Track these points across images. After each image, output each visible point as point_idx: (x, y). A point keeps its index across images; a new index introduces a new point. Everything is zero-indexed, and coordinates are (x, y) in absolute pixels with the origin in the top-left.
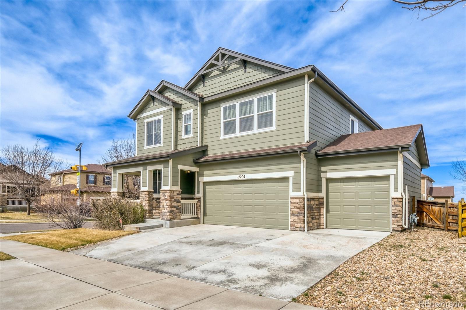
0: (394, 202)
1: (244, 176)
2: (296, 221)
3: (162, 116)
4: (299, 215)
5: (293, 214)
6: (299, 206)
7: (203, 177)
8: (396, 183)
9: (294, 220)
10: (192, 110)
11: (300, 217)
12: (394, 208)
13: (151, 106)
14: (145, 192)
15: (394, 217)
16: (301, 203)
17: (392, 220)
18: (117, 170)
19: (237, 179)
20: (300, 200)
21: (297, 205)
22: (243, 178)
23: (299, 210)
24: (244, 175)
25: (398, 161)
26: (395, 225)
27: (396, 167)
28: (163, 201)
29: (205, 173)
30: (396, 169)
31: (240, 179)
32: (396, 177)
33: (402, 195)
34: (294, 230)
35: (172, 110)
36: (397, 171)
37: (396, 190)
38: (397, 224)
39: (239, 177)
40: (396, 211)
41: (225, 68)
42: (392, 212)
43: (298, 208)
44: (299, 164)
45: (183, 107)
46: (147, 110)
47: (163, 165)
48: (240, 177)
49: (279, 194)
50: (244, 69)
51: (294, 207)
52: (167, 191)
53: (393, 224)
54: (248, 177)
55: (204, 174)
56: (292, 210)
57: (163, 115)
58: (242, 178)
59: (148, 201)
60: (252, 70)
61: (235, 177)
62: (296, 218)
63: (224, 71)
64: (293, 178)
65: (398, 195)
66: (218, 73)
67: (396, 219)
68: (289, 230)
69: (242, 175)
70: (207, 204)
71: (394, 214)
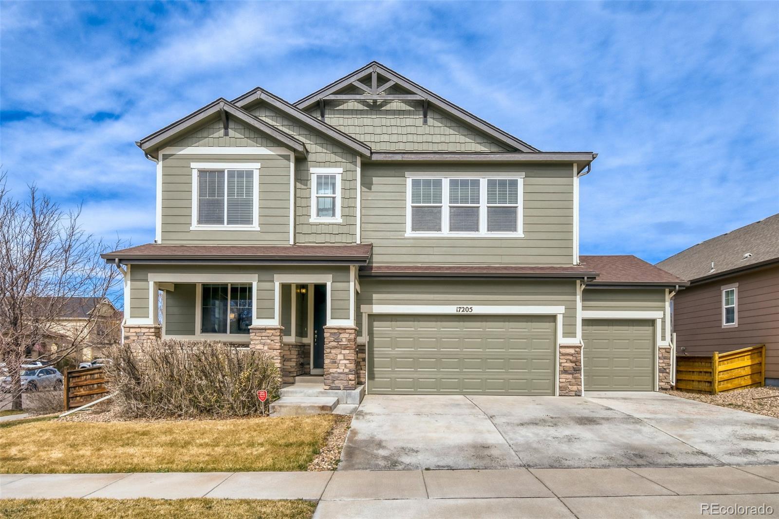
0: (662, 353)
1: (471, 308)
2: (570, 382)
3: (258, 165)
4: (575, 372)
5: (565, 371)
6: (574, 359)
7: (372, 304)
8: (663, 329)
9: (567, 381)
10: (341, 170)
11: (576, 375)
12: (661, 361)
13: (216, 135)
14: (268, 331)
15: (661, 373)
16: (577, 355)
17: (659, 376)
18: (149, 275)
19: (456, 312)
20: (576, 350)
21: (571, 358)
22: (469, 312)
23: (574, 364)
24: (471, 306)
25: (665, 302)
26: (662, 382)
27: (663, 309)
28: (333, 351)
29: (375, 296)
30: (663, 312)
31: (461, 312)
32: (664, 321)
33: (670, 346)
34: (567, 395)
35: (289, 160)
36: (664, 314)
37: (663, 338)
38: (665, 380)
39: (458, 310)
40: (664, 365)
41: (378, 103)
42: (659, 366)
43: (572, 362)
44: (574, 297)
45: (311, 157)
46: (200, 142)
47: (331, 275)
48: (461, 310)
49: (534, 340)
50: (422, 116)
51: (566, 361)
52: (347, 330)
53: (660, 381)
54: (478, 310)
55: (373, 299)
56: (563, 365)
57: (260, 164)
58: (465, 312)
59: (280, 351)
60: (441, 125)
61: (451, 310)
62: (570, 376)
63: (375, 107)
64: (563, 317)
65: (665, 344)
66: (360, 107)
67: (664, 374)
68: (558, 395)
69: (465, 307)
70: (375, 356)
71: (661, 368)
